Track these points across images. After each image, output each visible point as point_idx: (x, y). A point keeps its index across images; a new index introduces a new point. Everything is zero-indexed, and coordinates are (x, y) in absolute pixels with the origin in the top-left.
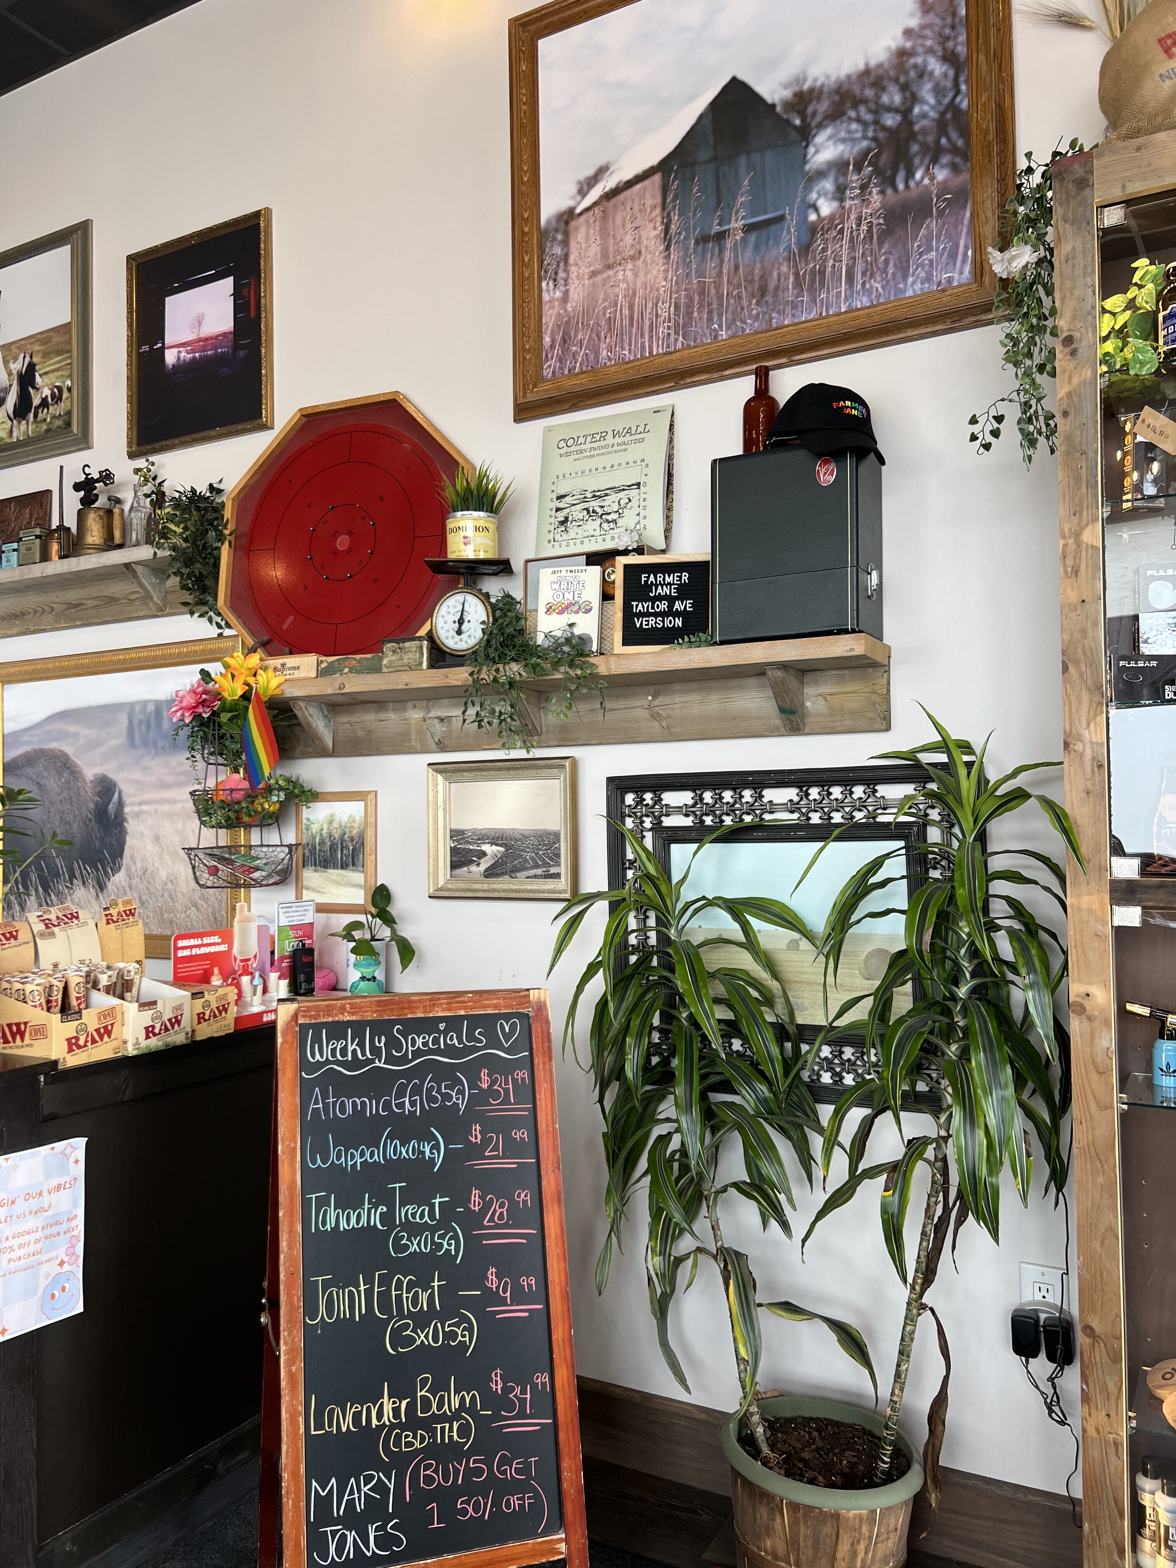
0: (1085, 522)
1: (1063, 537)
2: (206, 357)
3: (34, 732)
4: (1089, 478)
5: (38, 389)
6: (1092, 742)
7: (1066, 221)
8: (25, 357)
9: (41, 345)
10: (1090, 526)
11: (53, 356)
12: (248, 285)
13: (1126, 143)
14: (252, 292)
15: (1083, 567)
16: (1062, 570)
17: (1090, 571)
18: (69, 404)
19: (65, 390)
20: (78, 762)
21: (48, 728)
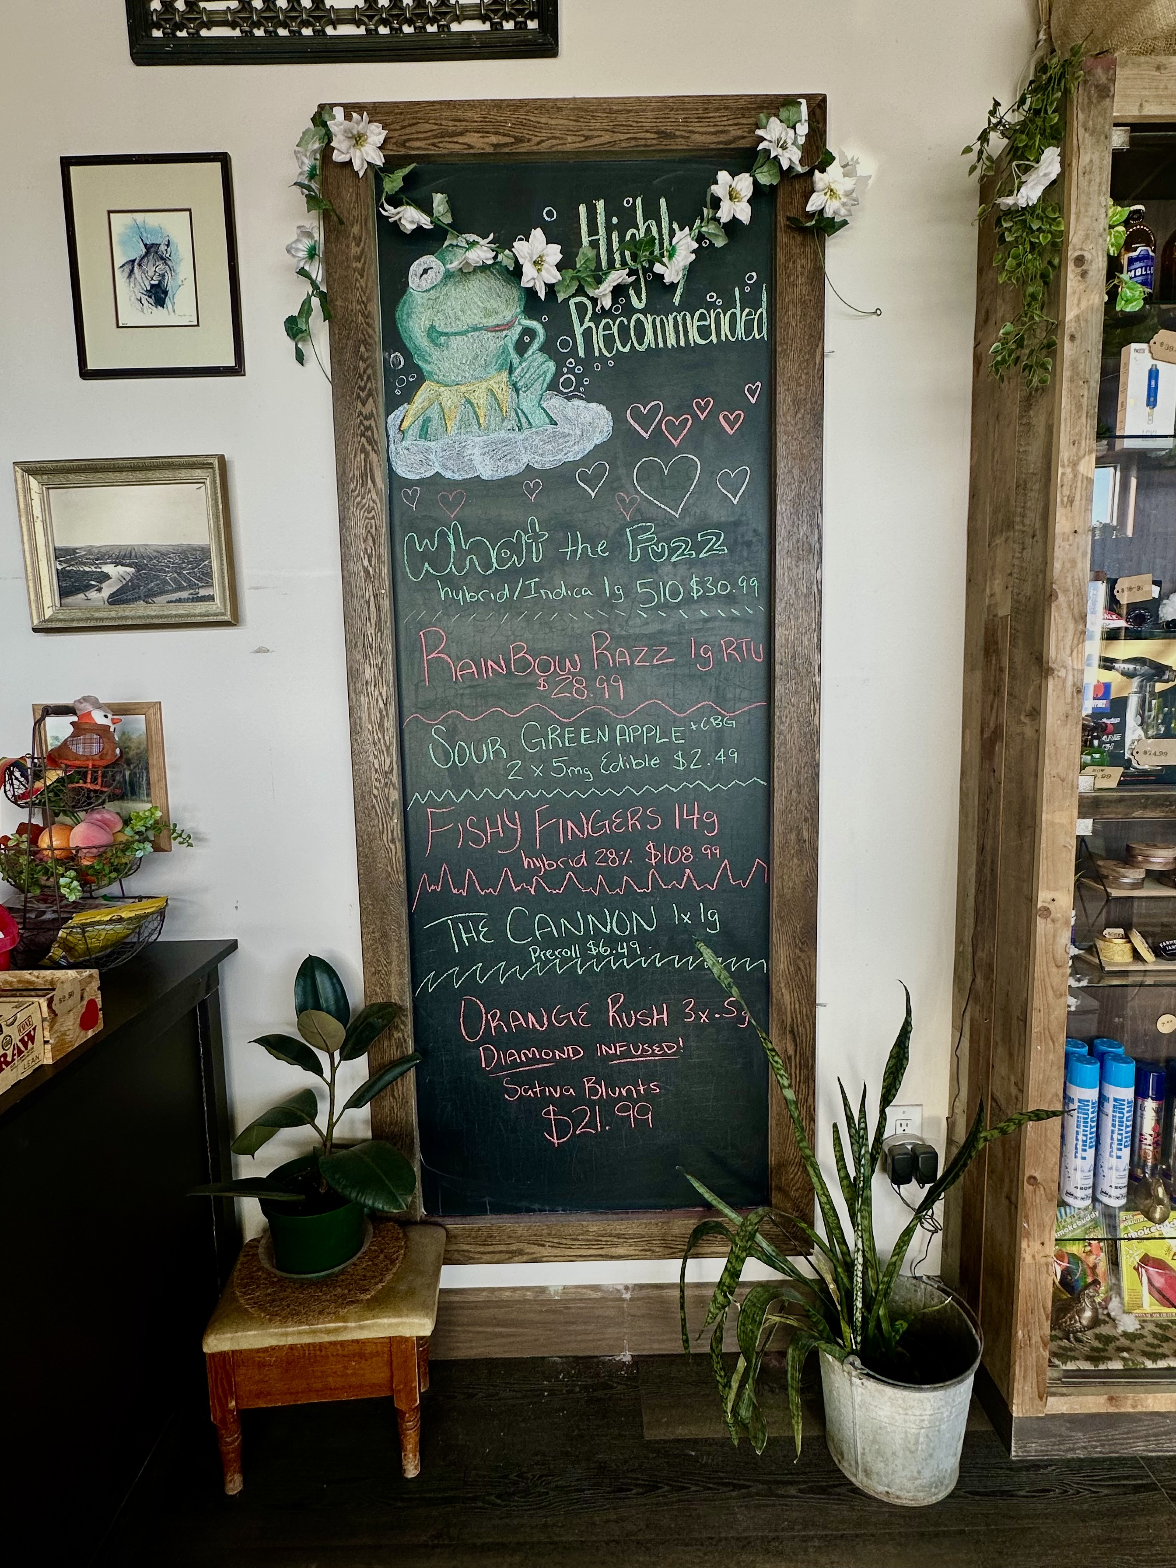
0: (1083, 452)
6: (1073, 669)
7: (1086, 130)
10: (1087, 457)
13: (1144, 59)
15: (1078, 497)
17: (1083, 502)
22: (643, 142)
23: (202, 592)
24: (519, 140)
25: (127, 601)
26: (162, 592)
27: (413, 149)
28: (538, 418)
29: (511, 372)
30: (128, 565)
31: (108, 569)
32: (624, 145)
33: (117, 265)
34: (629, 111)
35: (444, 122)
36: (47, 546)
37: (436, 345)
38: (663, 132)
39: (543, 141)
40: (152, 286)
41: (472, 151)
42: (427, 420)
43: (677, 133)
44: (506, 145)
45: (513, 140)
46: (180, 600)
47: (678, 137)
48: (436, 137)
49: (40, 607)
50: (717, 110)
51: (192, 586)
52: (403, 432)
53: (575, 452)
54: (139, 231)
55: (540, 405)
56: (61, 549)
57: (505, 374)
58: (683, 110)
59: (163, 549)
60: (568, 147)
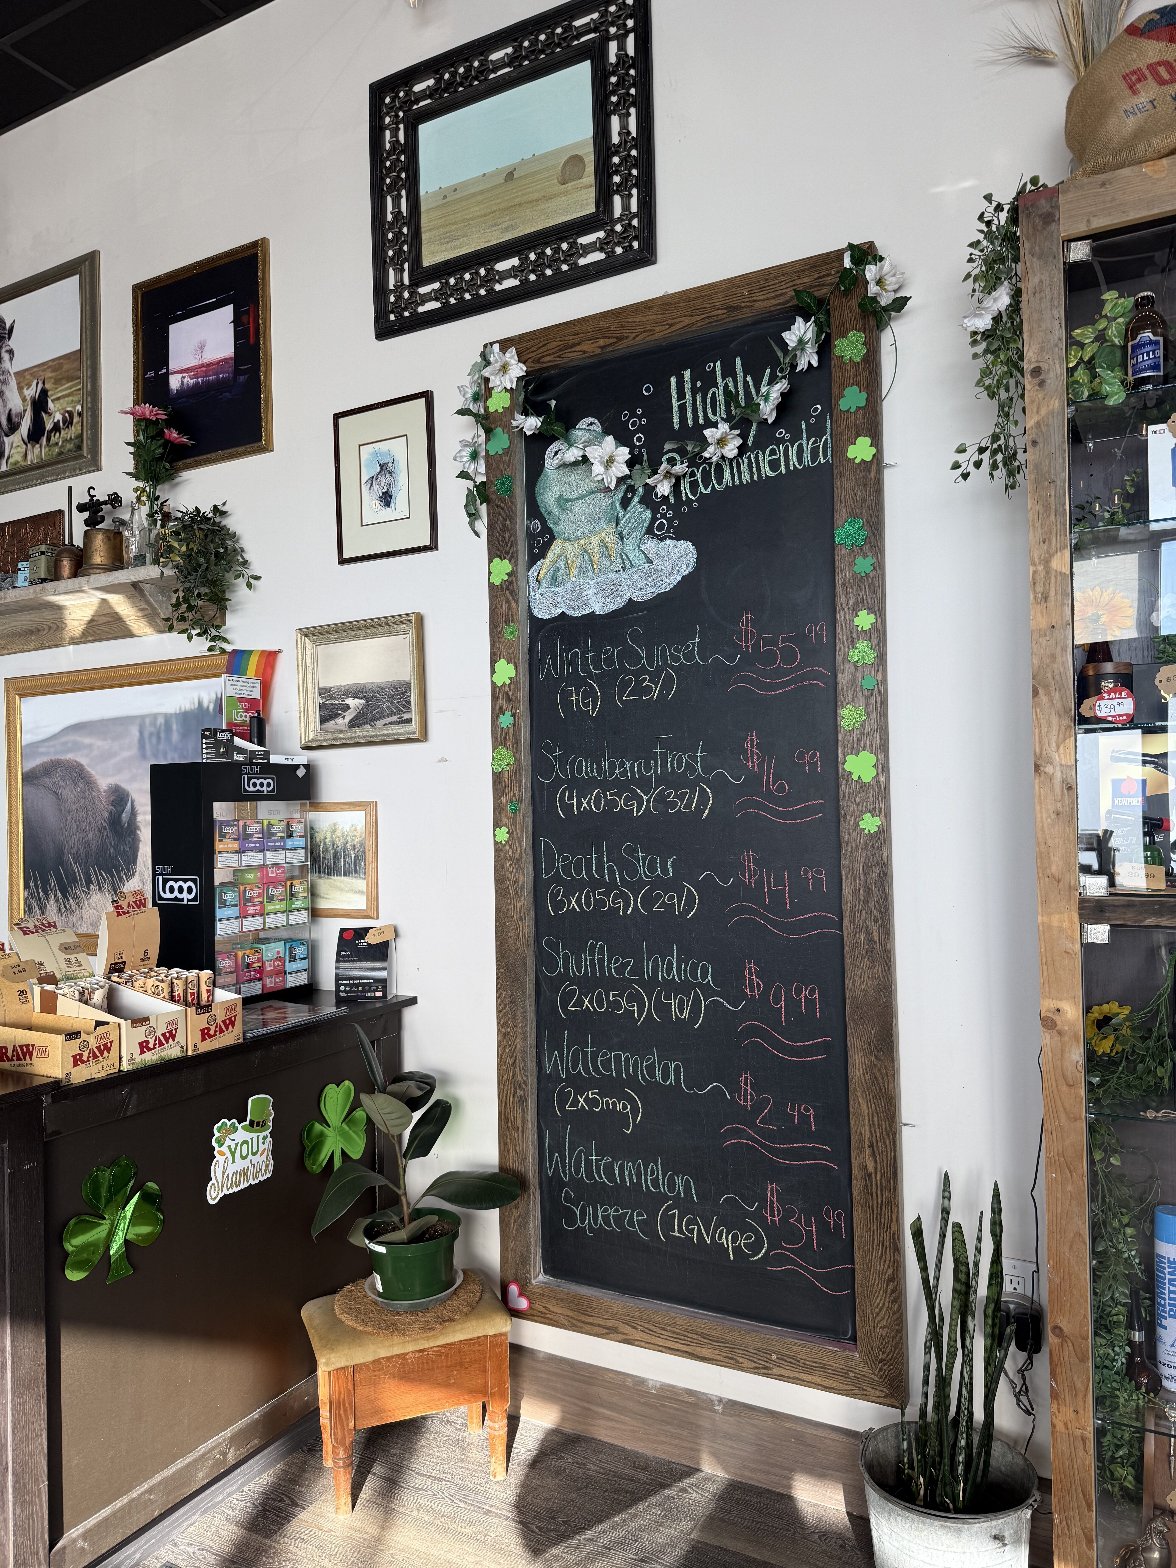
0: (1054, 549)
1: (1034, 564)
2: (208, 381)
3: (51, 743)
4: (1058, 505)
5: (50, 414)
6: (1061, 765)
7: (1033, 255)
8: (38, 383)
9: (52, 372)
10: (1059, 554)
11: (64, 382)
12: (248, 312)
13: (1091, 179)
14: (251, 319)
15: (1052, 593)
16: (1032, 596)
17: (1059, 597)
18: (79, 428)
19: (76, 415)
20: (93, 772)
21: (64, 739)
22: (715, 318)
23: (406, 716)
24: (620, 339)
25: (359, 725)
26: (381, 717)
27: (545, 363)
28: (638, 559)
29: (617, 524)
30: (362, 698)
31: (350, 701)
32: (699, 324)
33: (363, 482)
34: (703, 296)
35: (566, 338)
36: (314, 687)
37: (563, 510)
38: (731, 307)
39: (637, 336)
40: (383, 493)
41: (586, 355)
42: (556, 571)
43: (743, 305)
44: (610, 345)
45: (615, 340)
46: (391, 723)
47: (743, 307)
48: (560, 350)
49: (307, 732)
50: (776, 277)
51: (400, 712)
52: (539, 582)
53: (667, 584)
54: (376, 454)
55: (639, 547)
56: (323, 689)
57: (613, 526)
58: (748, 284)
59: (382, 685)
60: (657, 336)
